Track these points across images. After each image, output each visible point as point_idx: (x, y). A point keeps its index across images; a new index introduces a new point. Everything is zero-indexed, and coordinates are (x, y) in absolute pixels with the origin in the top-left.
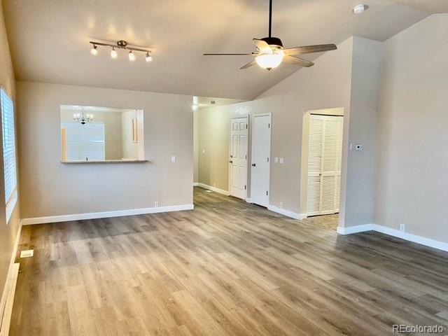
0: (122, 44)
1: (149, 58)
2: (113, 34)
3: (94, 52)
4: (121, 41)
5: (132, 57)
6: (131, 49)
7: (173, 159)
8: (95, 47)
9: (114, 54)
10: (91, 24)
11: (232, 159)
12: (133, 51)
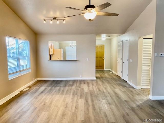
0: (54, 18)
1: (64, 21)
2: (52, 15)
3: (45, 22)
4: (54, 17)
5: (58, 22)
6: (58, 19)
7: (87, 59)
8: (45, 21)
9: (51, 22)
10: (44, 12)
11: (118, 60)
12: (58, 20)
